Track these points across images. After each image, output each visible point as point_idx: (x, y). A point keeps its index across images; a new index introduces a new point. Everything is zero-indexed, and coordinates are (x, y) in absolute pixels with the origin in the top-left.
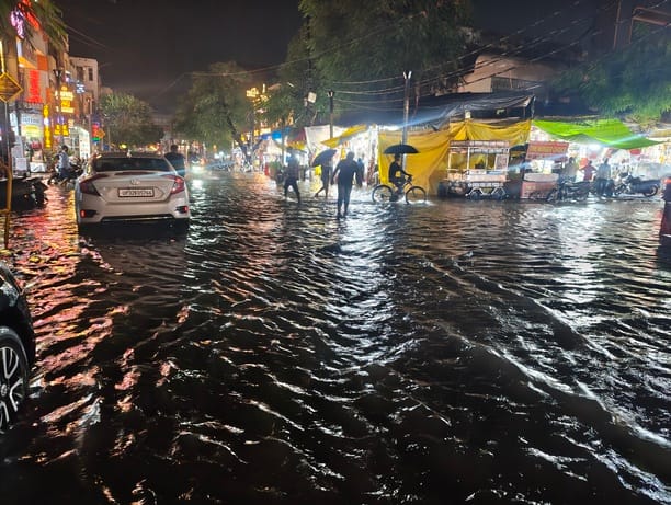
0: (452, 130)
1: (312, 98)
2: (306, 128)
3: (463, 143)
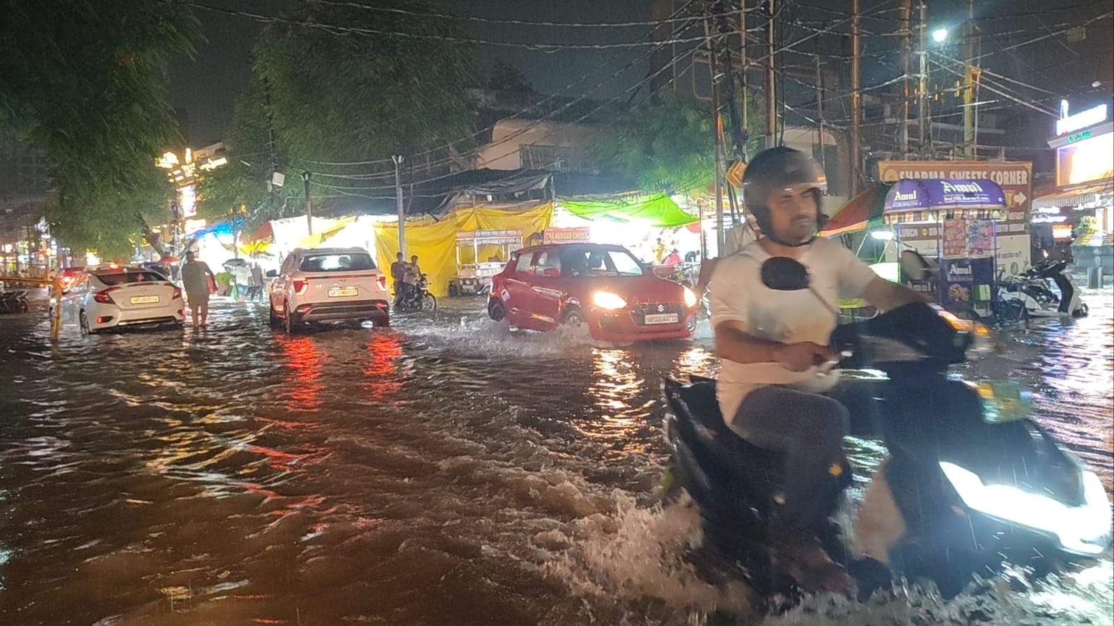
0: (460, 219)
1: (278, 180)
2: (273, 222)
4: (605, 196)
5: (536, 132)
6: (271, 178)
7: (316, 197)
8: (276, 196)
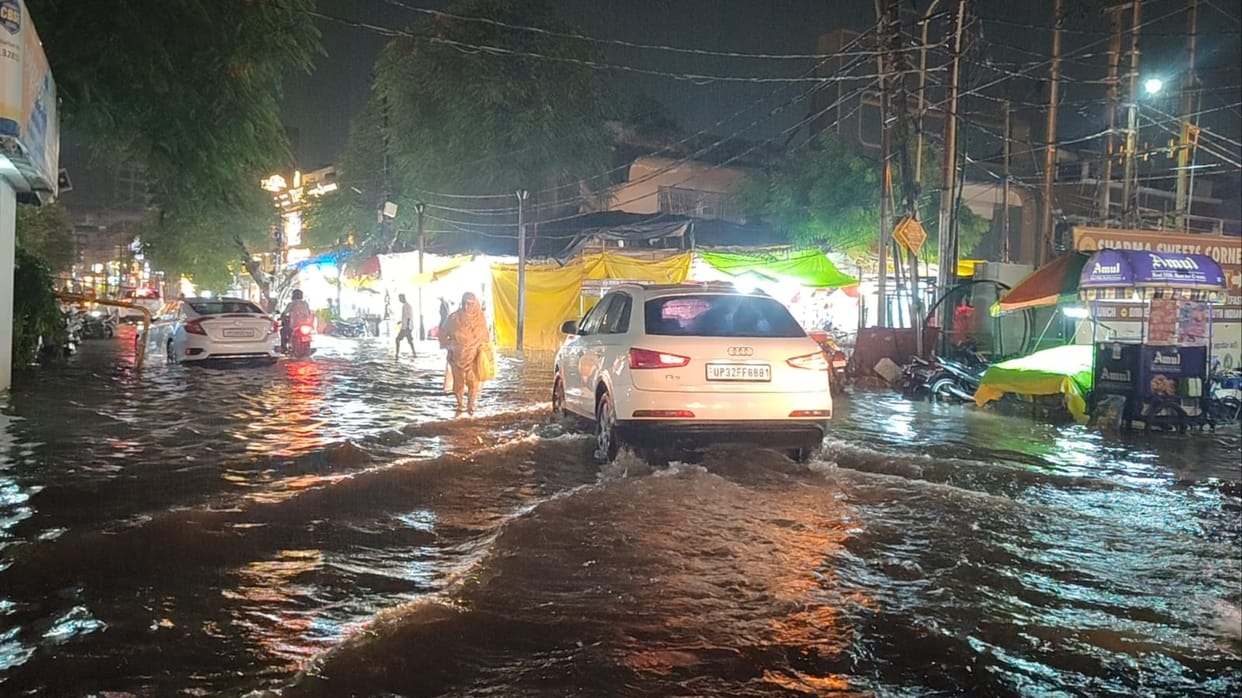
0: (587, 266)
1: (390, 210)
2: (381, 257)
3: (596, 283)
4: (752, 249)
5: (678, 174)
6: (383, 207)
7: (430, 231)
8: (385, 228)
